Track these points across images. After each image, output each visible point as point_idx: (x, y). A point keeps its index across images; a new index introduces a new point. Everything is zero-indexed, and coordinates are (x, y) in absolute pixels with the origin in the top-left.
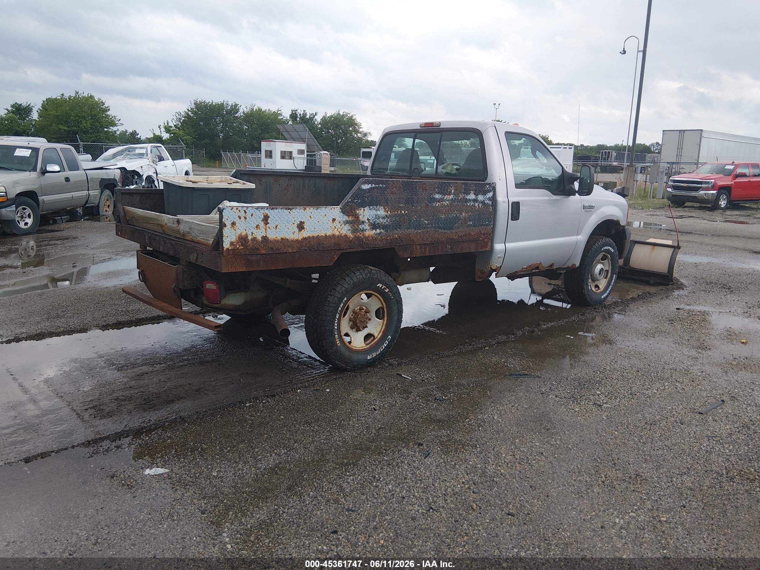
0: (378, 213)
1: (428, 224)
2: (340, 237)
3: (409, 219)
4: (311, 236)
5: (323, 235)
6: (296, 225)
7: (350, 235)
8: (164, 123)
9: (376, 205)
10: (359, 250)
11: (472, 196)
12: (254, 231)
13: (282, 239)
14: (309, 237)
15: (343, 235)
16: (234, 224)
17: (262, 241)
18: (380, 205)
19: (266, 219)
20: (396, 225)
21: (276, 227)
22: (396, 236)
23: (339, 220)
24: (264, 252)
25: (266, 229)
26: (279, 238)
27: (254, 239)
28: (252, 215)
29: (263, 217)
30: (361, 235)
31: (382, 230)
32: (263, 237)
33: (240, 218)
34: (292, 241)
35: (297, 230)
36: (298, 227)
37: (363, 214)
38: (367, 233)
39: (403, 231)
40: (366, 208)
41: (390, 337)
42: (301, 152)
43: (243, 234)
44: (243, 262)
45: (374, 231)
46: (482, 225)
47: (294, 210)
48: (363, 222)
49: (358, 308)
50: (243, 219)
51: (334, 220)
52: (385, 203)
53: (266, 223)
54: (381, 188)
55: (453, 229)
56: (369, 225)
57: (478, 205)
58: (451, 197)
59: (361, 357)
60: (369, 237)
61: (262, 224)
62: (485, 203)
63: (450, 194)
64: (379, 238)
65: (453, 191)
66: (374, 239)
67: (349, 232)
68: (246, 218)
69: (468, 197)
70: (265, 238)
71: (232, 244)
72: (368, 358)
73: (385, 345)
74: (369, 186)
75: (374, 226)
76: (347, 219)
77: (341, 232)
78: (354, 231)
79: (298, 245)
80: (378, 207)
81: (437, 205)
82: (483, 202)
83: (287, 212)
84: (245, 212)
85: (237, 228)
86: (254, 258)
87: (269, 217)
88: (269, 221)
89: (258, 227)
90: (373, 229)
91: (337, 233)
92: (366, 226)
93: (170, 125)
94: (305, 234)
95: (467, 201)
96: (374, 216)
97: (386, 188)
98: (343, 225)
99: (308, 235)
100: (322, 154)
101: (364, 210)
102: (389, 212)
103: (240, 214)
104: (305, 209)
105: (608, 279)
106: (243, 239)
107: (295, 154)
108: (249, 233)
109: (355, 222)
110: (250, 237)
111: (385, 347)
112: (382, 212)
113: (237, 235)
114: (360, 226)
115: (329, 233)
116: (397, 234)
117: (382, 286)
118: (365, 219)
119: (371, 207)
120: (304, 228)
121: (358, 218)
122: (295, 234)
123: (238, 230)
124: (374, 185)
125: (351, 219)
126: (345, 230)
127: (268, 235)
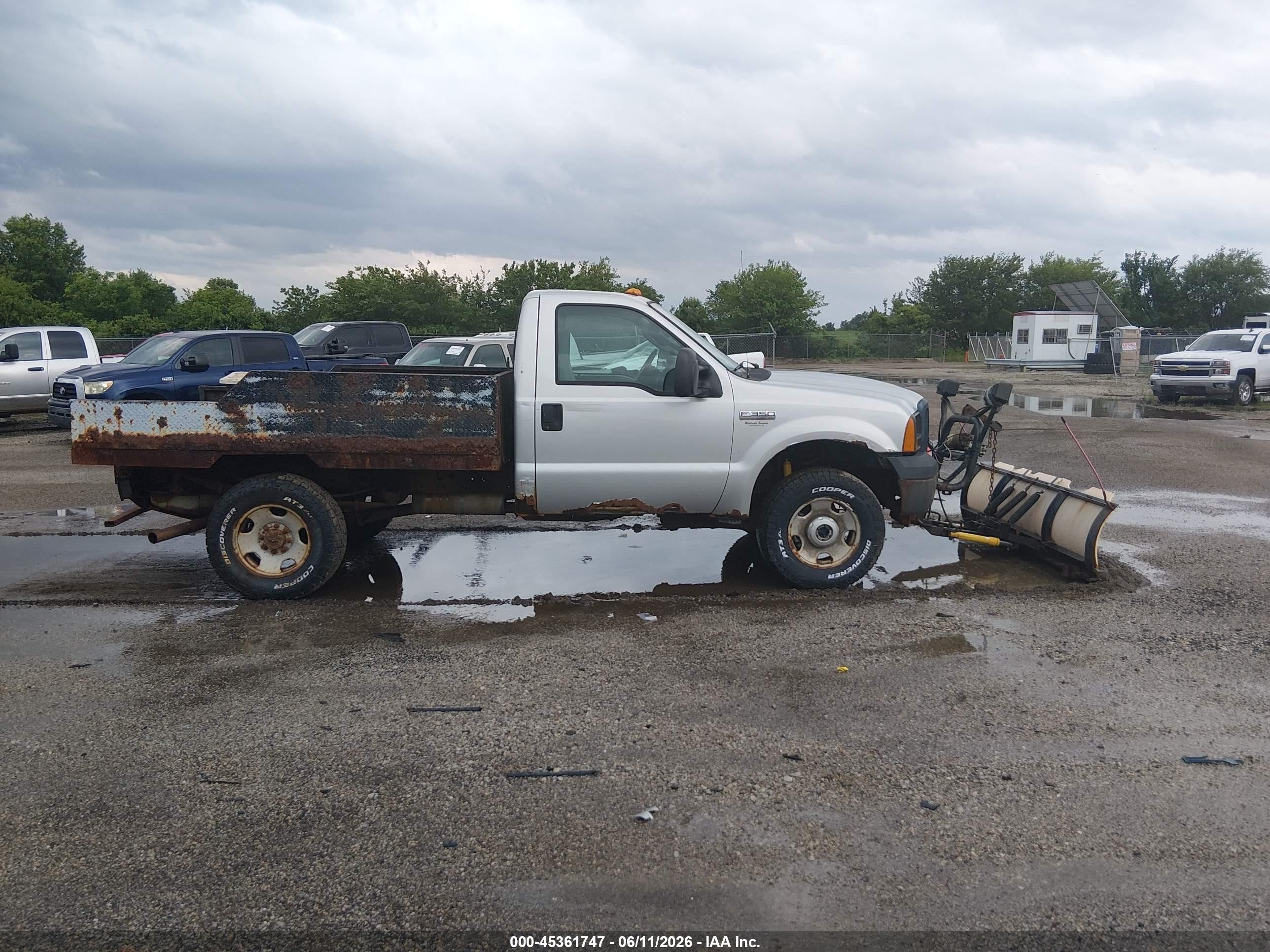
0: (275, 410)
1: (363, 428)
2: (218, 436)
3: (328, 420)
4: (177, 433)
5: (193, 433)
6: (155, 420)
7: (232, 434)
8: (894, 296)
9: (272, 402)
10: (248, 453)
11: (448, 394)
12: (106, 424)
13: (139, 434)
14: (174, 434)
15: (222, 434)
16: (82, 417)
17: (115, 435)
18: (278, 401)
19: (118, 413)
20: (308, 426)
21: (131, 422)
22: (307, 440)
23: (216, 417)
24: (117, 447)
25: (119, 424)
26: (135, 434)
27: (105, 433)
28: (102, 409)
29: (115, 411)
30: (250, 436)
31: (282, 432)
32: (115, 432)
33: (89, 411)
34: (152, 437)
35: (157, 426)
36: (158, 423)
37: (250, 412)
38: (259, 434)
39: (318, 435)
40: (254, 405)
41: (313, 568)
42: (1084, 329)
43: (93, 427)
44: (94, 456)
45: (269, 432)
46: (474, 434)
47: (151, 405)
48: (252, 421)
49: (273, 524)
50: (92, 412)
51: (207, 417)
52: (286, 400)
53: (119, 417)
54: (276, 381)
55: (413, 437)
56: (261, 425)
57: (463, 406)
58: (405, 394)
59: (265, 584)
60: (260, 438)
61: (114, 418)
62: (476, 404)
63: (401, 389)
64: (278, 440)
65: (406, 387)
66: (269, 441)
67: (232, 432)
68: (95, 412)
69: (440, 395)
70: (118, 433)
71: (80, 436)
72: (275, 588)
73: (305, 576)
74: (258, 379)
75: (268, 426)
76: (227, 416)
77: (219, 431)
78: (238, 431)
79: (159, 443)
80: (274, 404)
81: (378, 404)
82: (473, 403)
83: (143, 406)
84: (95, 406)
85: (86, 421)
86: (106, 453)
87: (122, 411)
88: (122, 415)
89: (109, 420)
90: (267, 430)
91: (214, 432)
92: (257, 426)
93: (902, 298)
94: (167, 431)
95: (437, 400)
96: (269, 415)
97: (285, 382)
98: (222, 423)
99: (173, 432)
100: (1124, 332)
101: (252, 407)
102: (293, 411)
103: (88, 408)
104: (166, 404)
105: (854, 547)
106: (92, 433)
107: (1072, 334)
108: (100, 427)
109: (240, 420)
110: (100, 431)
111: (304, 579)
112: (280, 410)
113: (87, 428)
114: (248, 426)
115: (202, 431)
116: (307, 438)
117: (292, 501)
118: (255, 417)
119: (263, 404)
120: (166, 425)
121: (243, 415)
122: (156, 431)
123: (87, 423)
124: (264, 378)
125: (232, 416)
126: (226, 429)
127: (122, 430)
